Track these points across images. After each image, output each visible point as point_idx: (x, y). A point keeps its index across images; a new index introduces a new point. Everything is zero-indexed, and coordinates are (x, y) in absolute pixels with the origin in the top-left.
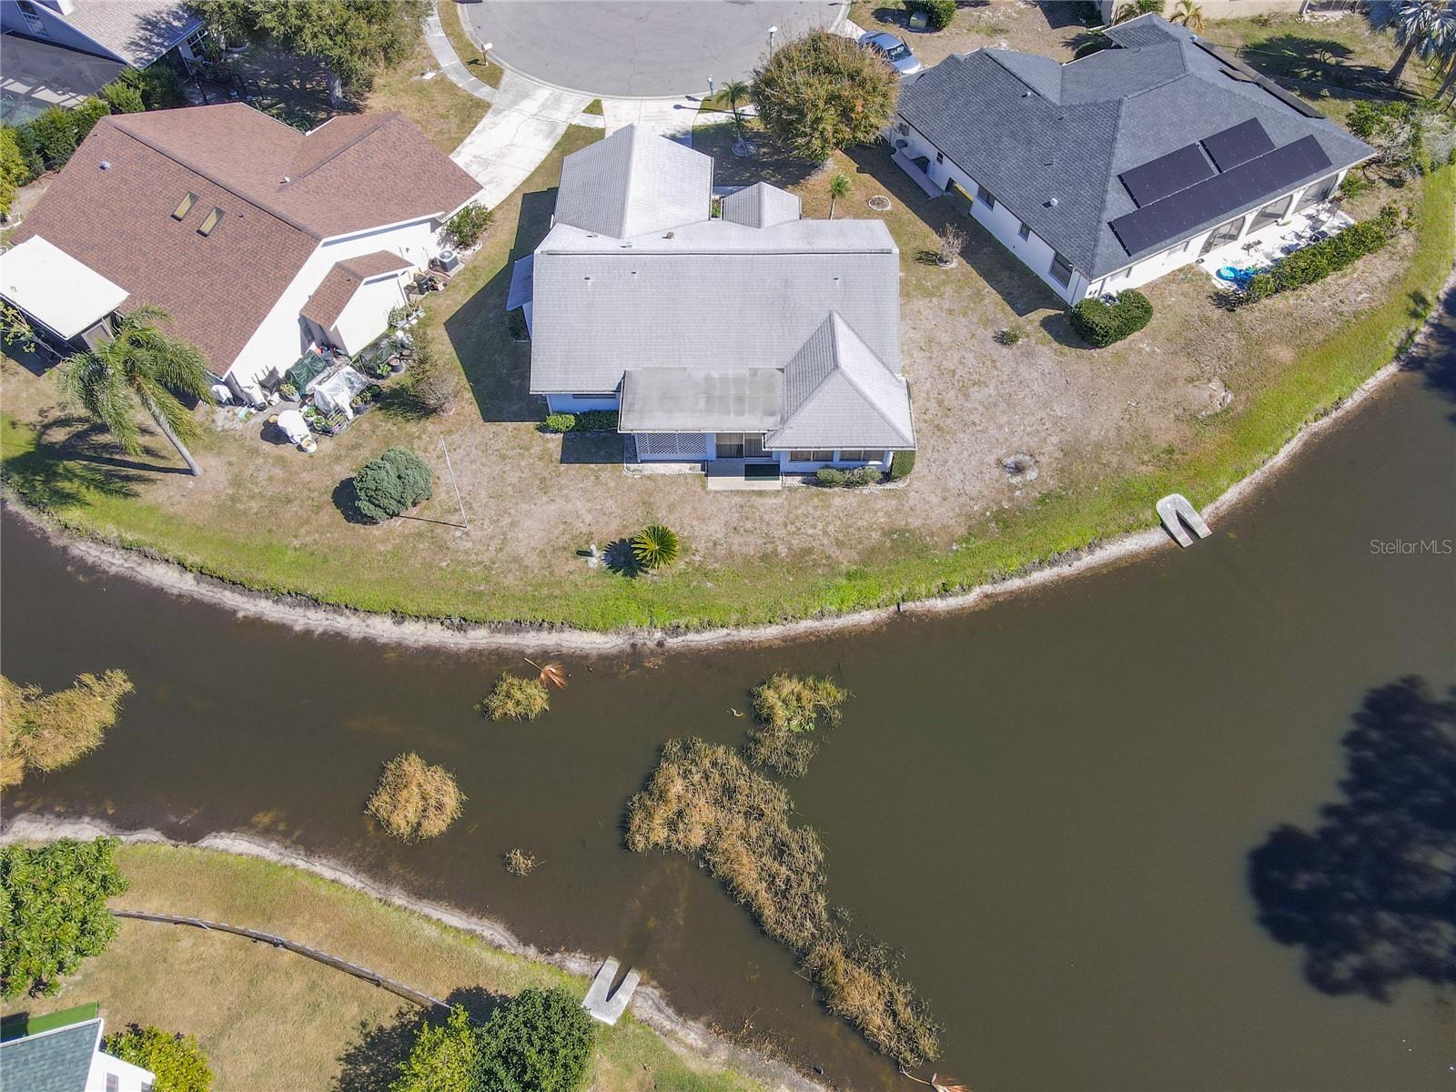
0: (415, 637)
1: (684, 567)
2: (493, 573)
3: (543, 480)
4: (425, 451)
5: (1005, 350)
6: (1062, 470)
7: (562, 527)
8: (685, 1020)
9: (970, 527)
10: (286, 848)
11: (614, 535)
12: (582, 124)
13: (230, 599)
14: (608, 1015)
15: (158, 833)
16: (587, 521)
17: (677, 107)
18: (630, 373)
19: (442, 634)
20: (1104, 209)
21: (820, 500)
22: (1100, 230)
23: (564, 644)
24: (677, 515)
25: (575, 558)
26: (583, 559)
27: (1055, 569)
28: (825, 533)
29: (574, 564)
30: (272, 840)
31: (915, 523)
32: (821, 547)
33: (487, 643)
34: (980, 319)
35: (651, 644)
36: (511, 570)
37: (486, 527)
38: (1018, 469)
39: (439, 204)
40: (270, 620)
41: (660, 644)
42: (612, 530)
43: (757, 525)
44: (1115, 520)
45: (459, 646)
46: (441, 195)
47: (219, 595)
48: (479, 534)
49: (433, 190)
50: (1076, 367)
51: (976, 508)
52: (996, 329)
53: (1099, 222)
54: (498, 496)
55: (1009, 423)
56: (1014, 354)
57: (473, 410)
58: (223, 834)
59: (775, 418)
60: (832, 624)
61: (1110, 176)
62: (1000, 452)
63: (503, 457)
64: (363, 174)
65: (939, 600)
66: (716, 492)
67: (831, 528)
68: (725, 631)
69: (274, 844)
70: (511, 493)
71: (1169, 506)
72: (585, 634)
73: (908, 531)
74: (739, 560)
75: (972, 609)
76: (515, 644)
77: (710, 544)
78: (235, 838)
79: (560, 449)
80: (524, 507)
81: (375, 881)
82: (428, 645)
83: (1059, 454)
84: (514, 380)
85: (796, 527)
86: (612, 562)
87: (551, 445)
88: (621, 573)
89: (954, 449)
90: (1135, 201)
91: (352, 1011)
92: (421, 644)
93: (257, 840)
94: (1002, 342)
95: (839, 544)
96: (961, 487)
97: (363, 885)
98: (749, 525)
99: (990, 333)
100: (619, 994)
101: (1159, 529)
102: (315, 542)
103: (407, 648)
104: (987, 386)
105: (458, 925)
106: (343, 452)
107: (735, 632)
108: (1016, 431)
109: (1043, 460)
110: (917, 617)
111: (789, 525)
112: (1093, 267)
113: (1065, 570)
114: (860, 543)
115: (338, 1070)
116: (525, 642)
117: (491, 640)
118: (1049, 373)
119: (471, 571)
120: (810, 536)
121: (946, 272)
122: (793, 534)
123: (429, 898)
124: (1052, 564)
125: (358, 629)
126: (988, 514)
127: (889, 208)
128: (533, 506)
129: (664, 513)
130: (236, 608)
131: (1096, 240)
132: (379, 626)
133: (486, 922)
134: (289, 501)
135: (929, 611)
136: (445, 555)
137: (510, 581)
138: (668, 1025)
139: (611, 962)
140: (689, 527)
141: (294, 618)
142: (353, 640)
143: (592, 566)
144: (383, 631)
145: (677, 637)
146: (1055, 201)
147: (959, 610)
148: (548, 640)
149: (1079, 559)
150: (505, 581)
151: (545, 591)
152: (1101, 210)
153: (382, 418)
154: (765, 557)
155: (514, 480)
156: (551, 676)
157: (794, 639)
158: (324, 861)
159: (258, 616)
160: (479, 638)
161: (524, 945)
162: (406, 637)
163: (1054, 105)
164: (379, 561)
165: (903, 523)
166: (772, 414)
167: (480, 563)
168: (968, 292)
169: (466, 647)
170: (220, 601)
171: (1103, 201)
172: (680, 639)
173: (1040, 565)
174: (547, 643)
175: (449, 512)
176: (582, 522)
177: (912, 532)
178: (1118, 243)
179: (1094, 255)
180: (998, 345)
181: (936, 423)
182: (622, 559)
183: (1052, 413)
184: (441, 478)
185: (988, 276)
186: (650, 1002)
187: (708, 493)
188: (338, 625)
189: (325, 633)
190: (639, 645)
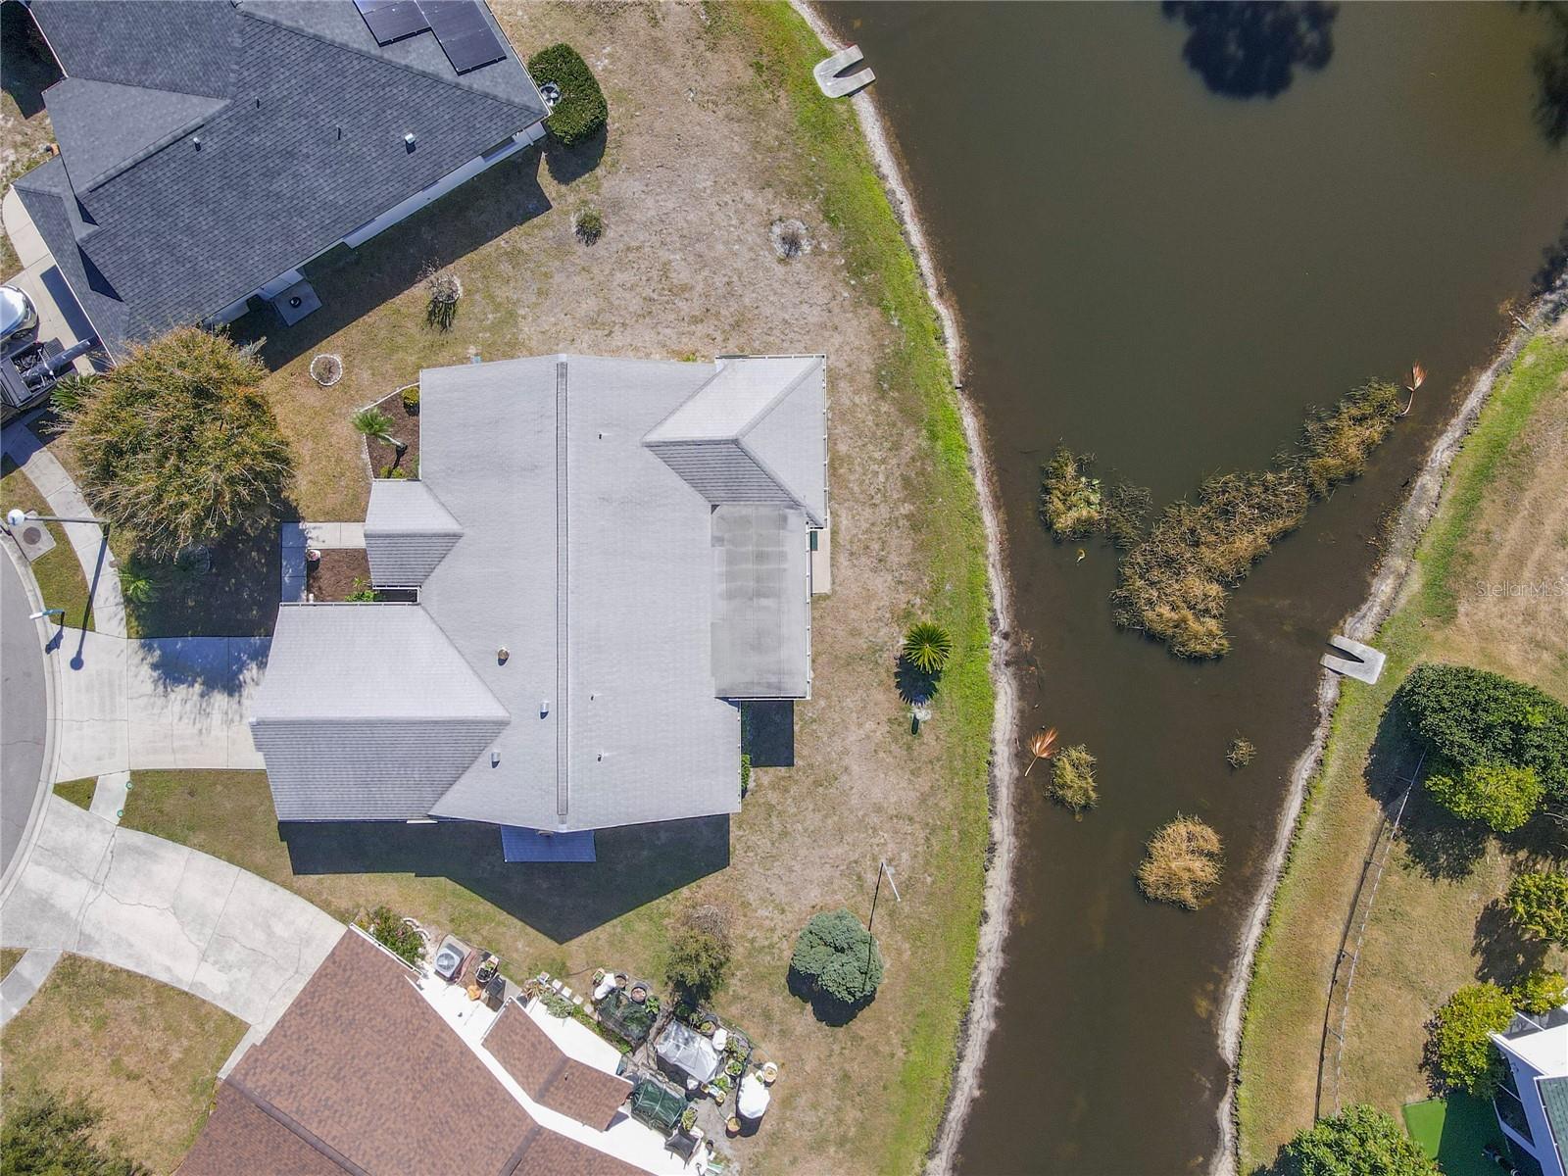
0: (1002, 896)
1: (929, 615)
2: (939, 823)
3: (817, 783)
4: (773, 930)
5: (610, 234)
6: (790, 193)
7: (881, 755)
8: (1370, 595)
9: (870, 304)
10: (1232, 977)
11: (892, 695)
12: (121, 806)
13: (959, 1109)
14: (1377, 660)
15: (1221, 1105)
16: (874, 727)
17: (77, 663)
18: (719, 691)
19: (998, 868)
20: (437, 76)
21: (841, 466)
22: (471, 88)
23: (1007, 737)
24: (865, 626)
25: (921, 735)
26: (922, 726)
27: (907, 218)
28: (884, 461)
29: (928, 736)
30: (1224, 993)
31: (867, 363)
32: (902, 467)
33: (1007, 818)
34: (556, 257)
35: (1006, 645)
36: (936, 804)
37: (882, 841)
38: (792, 242)
39: (393, 987)
40: (983, 1059)
41: (1006, 636)
42: (885, 698)
43: (875, 536)
44: (851, 145)
45: (1011, 848)
46: (375, 985)
47: (954, 1125)
48: (891, 846)
49: (368, 999)
50: (637, 153)
51: (846, 294)
52: (573, 240)
53: (457, 86)
54: (840, 833)
55: (726, 243)
56: (616, 224)
57: (711, 883)
58: (1220, 1042)
59: (789, 516)
60: (978, 457)
61: (381, 57)
62: (769, 260)
63: (784, 834)
64: (361, 1105)
65: (948, 345)
66: (833, 583)
67: (877, 455)
68: (990, 569)
69: (1229, 990)
70: (836, 818)
71: (829, 84)
72: (997, 716)
73: (879, 372)
74: (919, 556)
75: (957, 312)
76: (1008, 788)
77: (900, 588)
78: (1224, 1029)
79: (771, 770)
80: (854, 801)
81: (1261, 886)
82: (1011, 881)
83: (769, 193)
84: (659, 838)
85: (876, 493)
86: (925, 695)
87: (766, 780)
88: (936, 684)
89: (767, 310)
90: (419, 32)
91: (1395, 880)
92: (1009, 888)
93: (1225, 1007)
94: (595, 236)
95: (896, 447)
96: (819, 308)
97: (1265, 897)
98: (876, 546)
99: (581, 249)
100: (1356, 653)
101: (854, 99)
102: (900, 1032)
103: (1014, 902)
104: (670, 262)
105: (1299, 802)
106: (776, 1028)
107: (991, 560)
108: (738, 236)
109: (777, 212)
110: (967, 369)
111: (874, 501)
112: (528, 108)
113: (907, 207)
114: (894, 425)
115: (1443, 881)
116: (1006, 778)
117: (1004, 815)
118: (647, 186)
119: (937, 848)
120: (887, 478)
121: (468, 292)
122: (885, 496)
123: (1275, 833)
124: (902, 222)
125: (993, 960)
126: (853, 282)
127: (338, 358)
128: (854, 790)
129: (861, 641)
130: (969, 1100)
131: (486, 95)
132: (990, 938)
133: (1295, 777)
134: (846, 1077)
135: (960, 357)
136: (918, 880)
137: (947, 804)
138: (1377, 609)
139: (1326, 661)
140: (880, 612)
141: (980, 1032)
142: (1006, 962)
143: (929, 717)
144: (995, 932)
145: (998, 619)
146: (409, 137)
147: (958, 326)
148: (1003, 753)
149: (894, 192)
150: (947, 810)
151: (958, 764)
152: (437, 80)
153: (722, 994)
154: (915, 528)
155: (818, 816)
156: (1045, 746)
157: (996, 498)
158: (1243, 938)
159: (978, 1074)
160: (1002, 828)
161: (1313, 740)
162: (1001, 906)
163: (227, 109)
164: (924, 953)
165: (869, 376)
166: (784, 519)
167: (927, 839)
168: (505, 267)
169: (1013, 839)
170: (960, 1121)
171: (424, 74)
172: (1000, 616)
173: (905, 234)
174: (1006, 754)
175: (861, 886)
176: (875, 732)
177: (879, 367)
178: (488, 68)
179: (509, 103)
180: (600, 242)
181: (727, 327)
182: (920, 684)
183: (708, 191)
184: (814, 903)
185: (476, 239)
186: (1358, 625)
187: (834, 592)
188: (988, 985)
189: (998, 996)
190: (1007, 658)
